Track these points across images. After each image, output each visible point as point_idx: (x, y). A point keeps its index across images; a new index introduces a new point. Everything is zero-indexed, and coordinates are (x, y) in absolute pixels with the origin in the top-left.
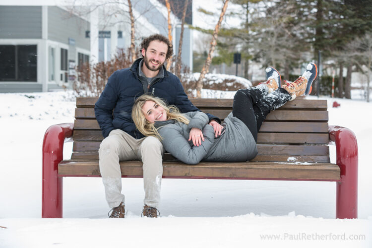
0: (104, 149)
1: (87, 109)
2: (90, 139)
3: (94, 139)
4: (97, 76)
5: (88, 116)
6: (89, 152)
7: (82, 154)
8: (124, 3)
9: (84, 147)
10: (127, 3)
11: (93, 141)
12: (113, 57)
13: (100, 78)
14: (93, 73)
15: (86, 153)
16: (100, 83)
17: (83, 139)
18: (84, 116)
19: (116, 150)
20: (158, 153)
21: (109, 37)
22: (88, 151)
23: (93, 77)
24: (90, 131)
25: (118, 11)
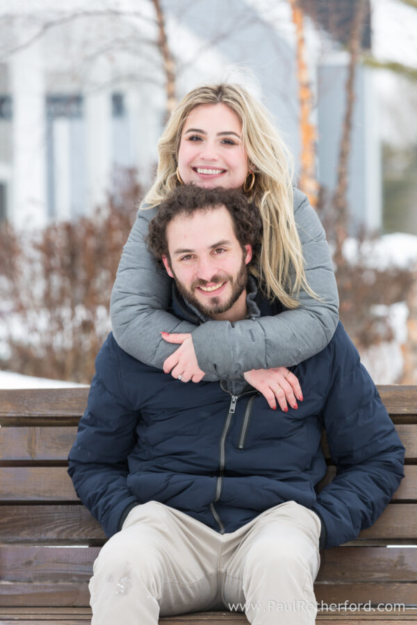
0: (110, 578)
1: (38, 429)
2: (52, 535)
3: (63, 536)
4: (48, 271)
5: (40, 455)
6: (49, 583)
7: (22, 588)
8: (137, 14)
9: (29, 563)
10: (149, 10)
11: (59, 541)
12: (100, 198)
13: (56, 280)
14: (31, 261)
15: (37, 583)
16: (55, 294)
17: (24, 535)
18: (27, 457)
19: (153, 580)
20: (304, 590)
21: (78, 115)
22: (42, 578)
23: (33, 277)
24: (48, 508)
25: (117, 40)
